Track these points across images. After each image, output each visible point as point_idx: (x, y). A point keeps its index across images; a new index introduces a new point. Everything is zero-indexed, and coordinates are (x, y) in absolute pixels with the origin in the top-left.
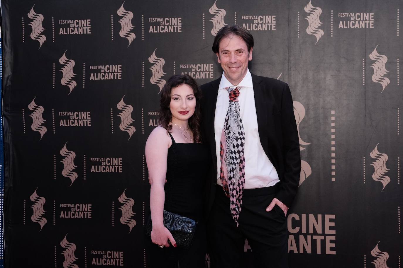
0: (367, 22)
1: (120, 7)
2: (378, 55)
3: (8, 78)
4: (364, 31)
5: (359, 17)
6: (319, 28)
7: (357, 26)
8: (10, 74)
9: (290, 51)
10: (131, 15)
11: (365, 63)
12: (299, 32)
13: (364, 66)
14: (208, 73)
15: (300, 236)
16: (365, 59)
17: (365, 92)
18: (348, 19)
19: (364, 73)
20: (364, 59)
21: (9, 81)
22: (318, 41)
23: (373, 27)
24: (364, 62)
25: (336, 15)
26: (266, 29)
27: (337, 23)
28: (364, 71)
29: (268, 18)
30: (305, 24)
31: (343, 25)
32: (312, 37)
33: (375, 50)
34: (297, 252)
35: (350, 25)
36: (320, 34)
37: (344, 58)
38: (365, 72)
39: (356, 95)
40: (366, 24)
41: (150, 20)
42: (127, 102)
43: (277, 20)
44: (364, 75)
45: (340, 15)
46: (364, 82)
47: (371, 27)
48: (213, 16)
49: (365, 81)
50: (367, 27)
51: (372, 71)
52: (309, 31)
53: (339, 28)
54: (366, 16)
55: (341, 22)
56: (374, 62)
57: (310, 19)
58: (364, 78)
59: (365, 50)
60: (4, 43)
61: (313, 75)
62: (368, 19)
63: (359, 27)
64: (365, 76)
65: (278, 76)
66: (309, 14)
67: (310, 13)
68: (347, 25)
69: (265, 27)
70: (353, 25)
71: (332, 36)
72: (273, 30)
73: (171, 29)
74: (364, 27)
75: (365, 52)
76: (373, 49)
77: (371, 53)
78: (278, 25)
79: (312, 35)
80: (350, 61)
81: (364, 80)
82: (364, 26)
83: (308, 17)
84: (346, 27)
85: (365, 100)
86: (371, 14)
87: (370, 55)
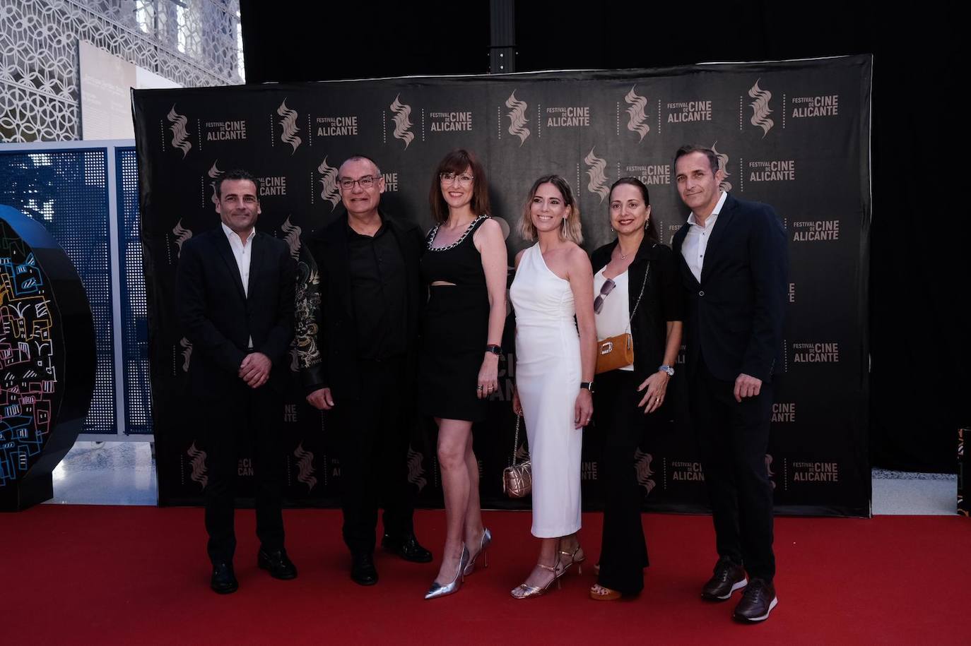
0: (581, 119)
1: (281, 104)
2: (595, 159)
3: (146, 197)
4: (577, 129)
5: (571, 112)
6: (524, 126)
7: (569, 123)
8: (148, 191)
9: (490, 155)
10: (294, 114)
11: (580, 168)
12: (500, 132)
13: (578, 173)
15: (507, 380)
16: (580, 164)
18: (559, 115)
19: (578, 181)
20: (578, 164)
21: (148, 200)
22: (524, 143)
23: (588, 125)
25: (544, 110)
26: (460, 129)
27: (545, 119)
28: (578, 178)
29: (462, 116)
30: (508, 122)
31: (553, 122)
32: (516, 138)
33: (592, 152)
34: (503, 399)
35: (561, 122)
36: (525, 134)
37: (555, 163)
38: (580, 180)
40: (580, 120)
41: (319, 120)
42: (294, 223)
43: (473, 117)
44: (578, 184)
45: (549, 110)
46: (579, 192)
47: (586, 124)
48: (396, 114)
50: (581, 125)
51: (588, 179)
52: (512, 130)
53: (548, 126)
54: (579, 111)
55: (550, 119)
56: (590, 167)
57: (513, 115)
58: (578, 187)
59: (580, 152)
60: (140, 152)
61: (518, 184)
62: (582, 115)
63: (571, 125)
64: (580, 185)
66: (511, 110)
67: (513, 109)
68: (557, 122)
69: (459, 127)
70: (565, 122)
71: (540, 136)
73: (344, 131)
74: (577, 125)
75: (580, 156)
76: (588, 152)
77: (586, 156)
78: (473, 124)
79: (515, 135)
80: (562, 166)
83: (511, 113)
86: (585, 109)
87: (586, 159)
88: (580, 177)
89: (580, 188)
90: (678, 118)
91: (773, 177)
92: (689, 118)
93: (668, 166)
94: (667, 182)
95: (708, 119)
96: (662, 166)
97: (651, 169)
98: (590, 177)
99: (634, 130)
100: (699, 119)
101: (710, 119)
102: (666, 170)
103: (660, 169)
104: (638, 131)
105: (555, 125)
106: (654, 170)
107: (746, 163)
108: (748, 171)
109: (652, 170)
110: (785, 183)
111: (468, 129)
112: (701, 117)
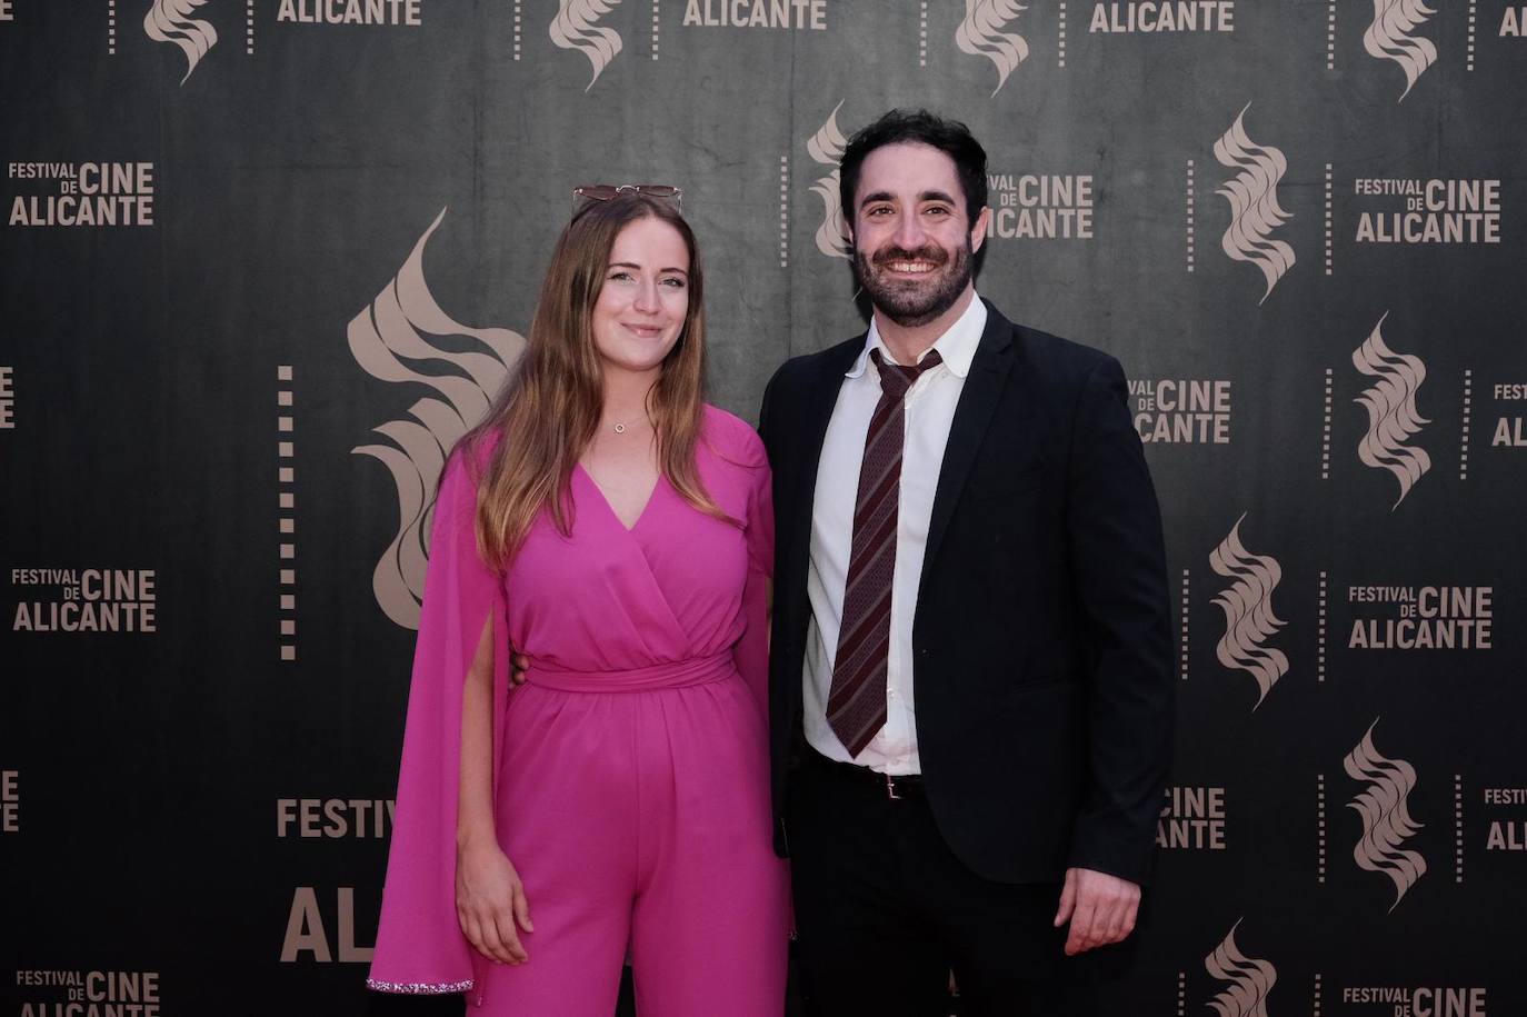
0: (800, 4)
2: (844, 142)
4: (786, 41)
6: (604, 20)
7: (758, 17)
9: (481, 114)
11: (790, 173)
12: (517, 38)
13: (784, 188)
14: (132, 204)
16: (790, 161)
17: (789, 294)
19: (784, 216)
20: (784, 159)
22: (599, 77)
23: (823, 26)
24: (784, 169)
26: (380, 20)
28: (784, 207)
31: (702, 12)
32: (575, 60)
33: (831, 122)
35: (730, 12)
36: (606, 48)
37: (706, 150)
38: (788, 212)
39: (749, 307)
40: (793, 9)
44: (784, 226)
46: (784, 255)
49: (788, 250)
50: (800, 25)
51: (818, 211)
52: (561, 32)
53: (686, 23)
56: (824, 171)
58: (784, 236)
59: (791, 123)
63: (765, 24)
64: (790, 229)
65: (433, 221)
68: (716, 13)
69: (375, 11)
71: (655, 57)
72: (407, 23)
74: (785, 24)
75: (792, 132)
76: (822, 117)
77: (813, 131)
78: (429, 4)
79: (571, 49)
80: (729, 165)
81: (784, 245)
82: (788, 21)
84: (715, 23)
85: (790, 326)
87: (811, 144)
88: (790, 203)
89: (789, 241)
90: (1123, 20)
91: (1431, 233)
92: (1162, 23)
93: (1089, 179)
94: (1081, 234)
95: (1222, 27)
96: (1069, 179)
97: (1029, 185)
98: (824, 207)
99: (974, 51)
100: (1192, 26)
101: (1230, 28)
102: (1081, 191)
103: (1060, 188)
104: (991, 55)
105: (710, 22)
106: (1038, 188)
107: (1344, 183)
108: (1350, 207)
109: (1032, 191)
110: (1471, 251)
111: (410, 21)
112: (1200, 22)
